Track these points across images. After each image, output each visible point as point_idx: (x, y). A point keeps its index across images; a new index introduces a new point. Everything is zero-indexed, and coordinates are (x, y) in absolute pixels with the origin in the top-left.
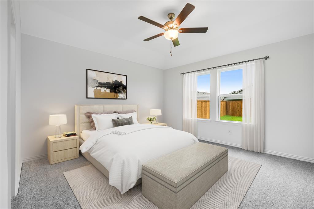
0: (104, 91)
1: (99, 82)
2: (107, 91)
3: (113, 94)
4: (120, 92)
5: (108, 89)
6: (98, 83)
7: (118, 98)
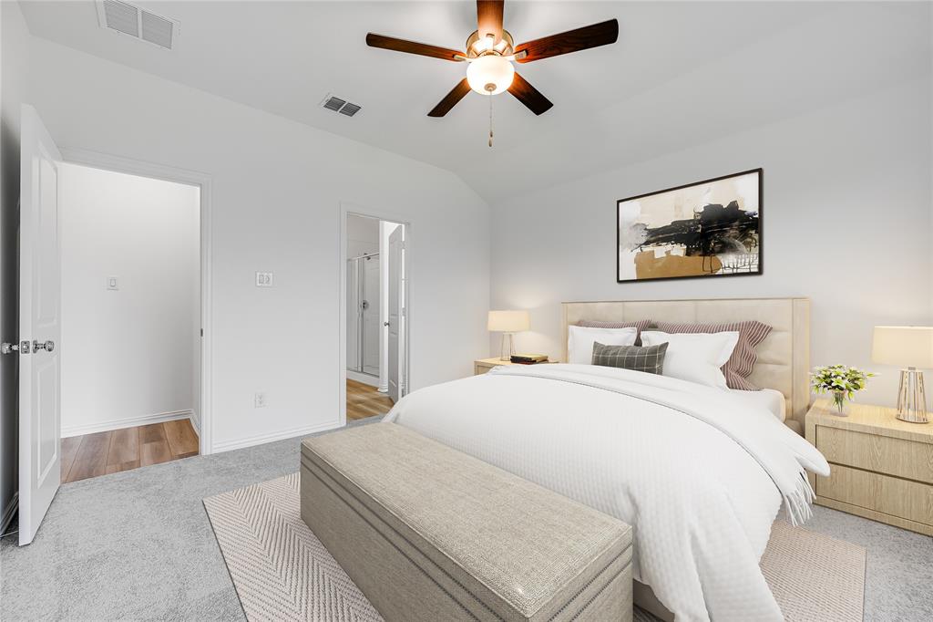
0: (665, 255)
1: (649, 230)
2: (674, 253)
3: (697, 259)
4: (726, 248)
5: (677, 246)
6: (645, 233)
7: (720, 272)
